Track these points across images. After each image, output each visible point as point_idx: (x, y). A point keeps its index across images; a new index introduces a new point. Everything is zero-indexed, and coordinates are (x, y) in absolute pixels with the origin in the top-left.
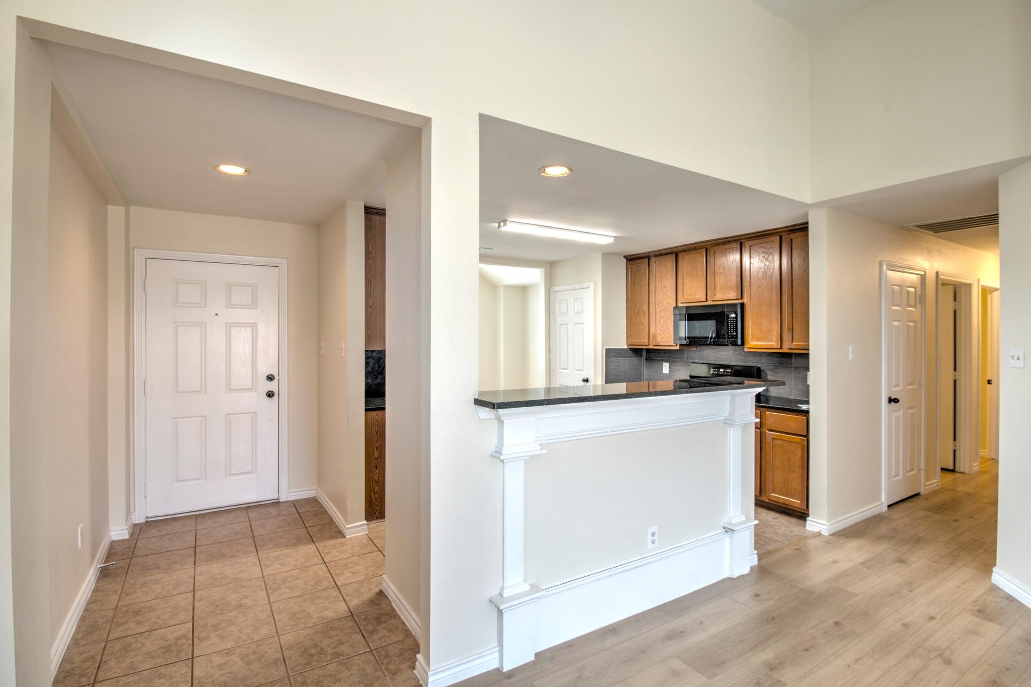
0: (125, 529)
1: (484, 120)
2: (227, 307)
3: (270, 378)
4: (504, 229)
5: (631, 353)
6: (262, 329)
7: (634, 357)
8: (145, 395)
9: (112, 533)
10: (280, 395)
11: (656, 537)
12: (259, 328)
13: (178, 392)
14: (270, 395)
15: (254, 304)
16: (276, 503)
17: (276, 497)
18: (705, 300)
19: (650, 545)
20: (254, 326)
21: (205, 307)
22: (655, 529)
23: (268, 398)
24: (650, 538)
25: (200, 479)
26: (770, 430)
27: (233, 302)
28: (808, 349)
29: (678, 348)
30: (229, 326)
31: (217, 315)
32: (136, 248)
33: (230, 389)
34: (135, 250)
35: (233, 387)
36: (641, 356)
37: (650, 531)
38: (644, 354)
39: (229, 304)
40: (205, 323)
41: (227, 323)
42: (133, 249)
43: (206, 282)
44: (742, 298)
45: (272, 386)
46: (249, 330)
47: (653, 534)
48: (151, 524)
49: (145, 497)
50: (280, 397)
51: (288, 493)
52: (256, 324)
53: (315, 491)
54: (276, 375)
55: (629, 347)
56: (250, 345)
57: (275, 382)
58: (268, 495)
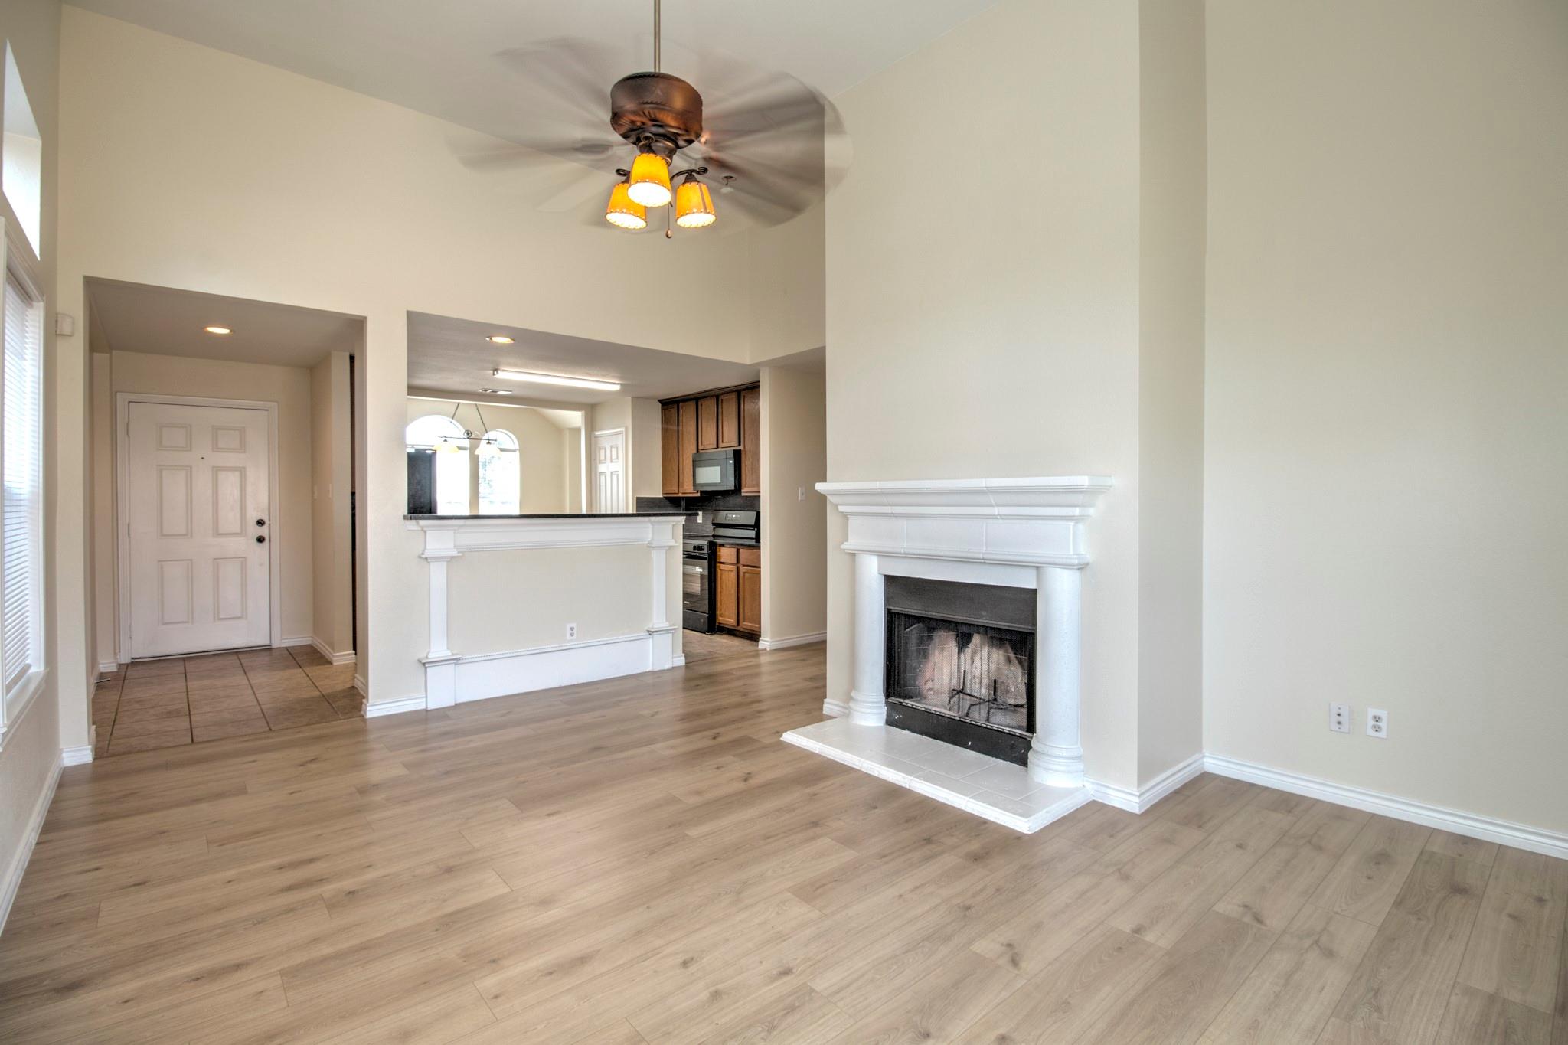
0: (113, 662)
1: (411, 316)
2: (213, 451)
3: (260, 523)
4: (497, 376)
5: (667, 503)
6: (251, 474)
7: (671, 506)
8: (129, 537)
9: (101, 666)
10: (272, 540)
11: (575, 631)
12: (248, 473)
13: (163, 535)
14: (261, 540)
15: (242, 448)
16: (268, 649)
17: (268, 643)
18: (715, 446)
19: (568, 637)
20: (242, 471)
21: (190, 450)
22: (574, 625)
23: (260, 544)
24: (569, 632)
25: (188, 622)
26: (744, 565)
27: (220, 445)
28: (759, 492)
29: (699, 495)
30: (216, 470)
31: (203, 458)
32: (119, 392)
33: (217, 534)
34: (118, 394)
35: (220, 532)
36: (680, 506)
37: (569, 626)
38: (683, 504)
39: (216, 449)
40: (191, 467)
41: (213, 467)
42: (116, 393)
43: (191, 426)
44: (739, 445)
45: (263, 531)
46: (237, 473)
47: (572, 629)
48: (135, 664)
49: (131, 638)
50: (272, 543)
51: (281, 640)
52: (244, 468)
53: (310, 639)
54: (266, 519)
55: (666, 496)
56: (239, 489)
57: (266, 527)
58: (259, 639)
